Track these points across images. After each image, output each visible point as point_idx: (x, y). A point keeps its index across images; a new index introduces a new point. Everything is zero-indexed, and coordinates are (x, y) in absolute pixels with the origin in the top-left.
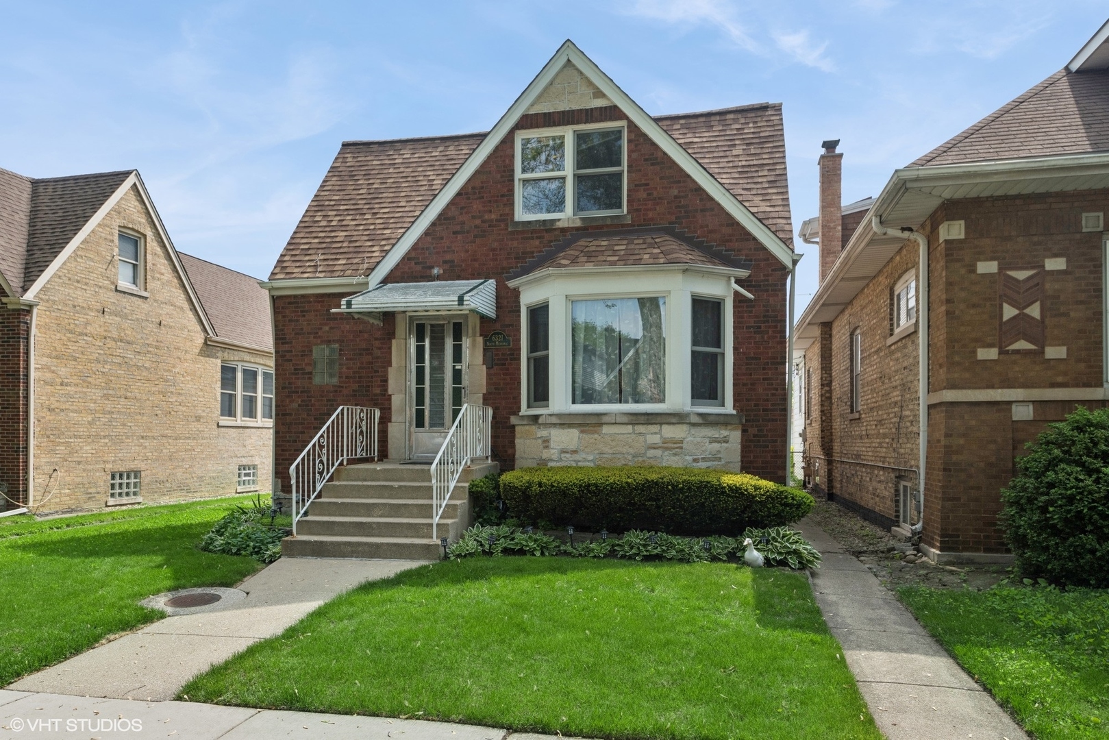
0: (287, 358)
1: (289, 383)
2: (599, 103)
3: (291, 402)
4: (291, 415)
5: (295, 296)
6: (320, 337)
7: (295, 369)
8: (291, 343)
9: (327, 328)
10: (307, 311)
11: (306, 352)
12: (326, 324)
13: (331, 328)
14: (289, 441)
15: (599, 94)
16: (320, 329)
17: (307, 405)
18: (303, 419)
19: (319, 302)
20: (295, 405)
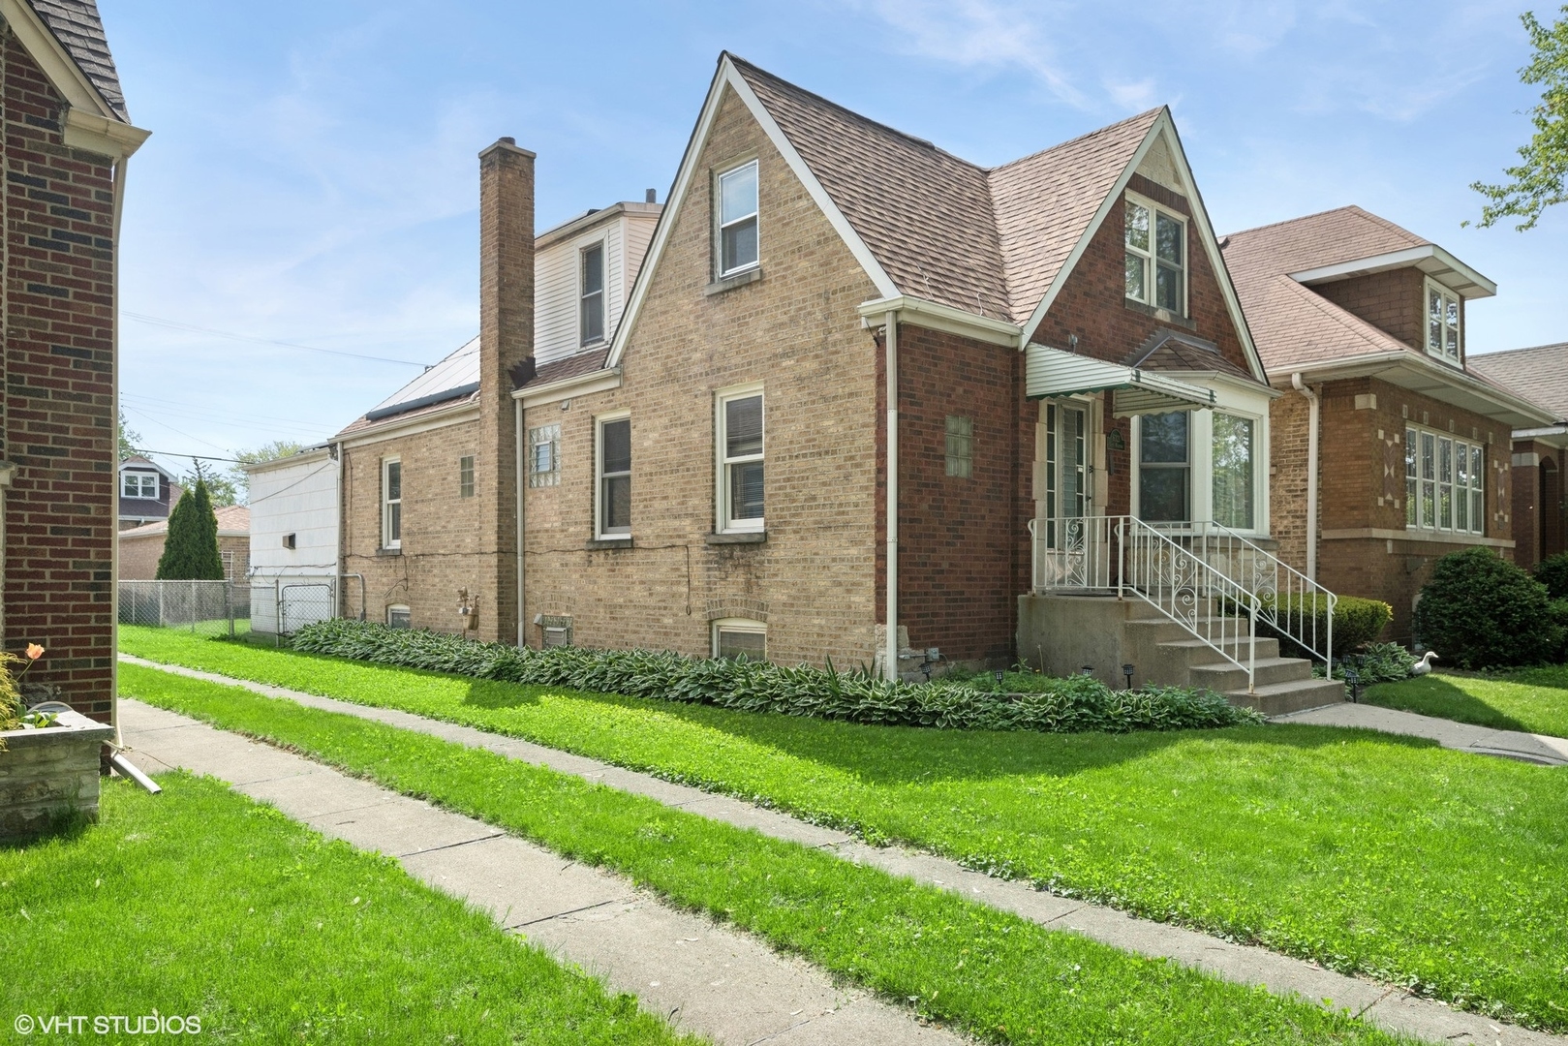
0: (917, 428)
1: (919, 470)
2: (1175, 188)
3: (921, 500)
4: (920, 521)
5: (926, 331)
6: (954, 402)
7: (926, 449)
8: (921, 405)
9: (960, 390)
10: (940, 358)
11: (940, 425)
12: (960, 384)
13: (965, 391)
14: (916, 564)
15: (1178, 180)
16: (954, 390)
17: (939, 508)
18: (935, 529)
19: (952, 347)
20: (924, 506)
